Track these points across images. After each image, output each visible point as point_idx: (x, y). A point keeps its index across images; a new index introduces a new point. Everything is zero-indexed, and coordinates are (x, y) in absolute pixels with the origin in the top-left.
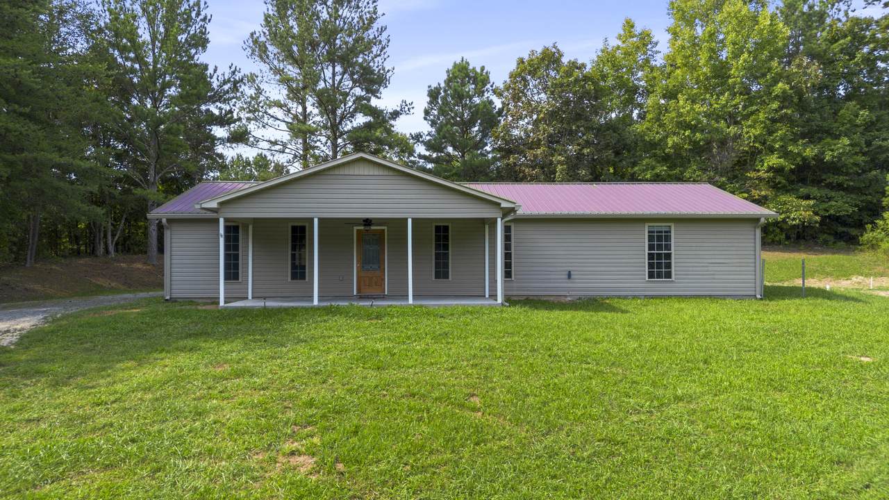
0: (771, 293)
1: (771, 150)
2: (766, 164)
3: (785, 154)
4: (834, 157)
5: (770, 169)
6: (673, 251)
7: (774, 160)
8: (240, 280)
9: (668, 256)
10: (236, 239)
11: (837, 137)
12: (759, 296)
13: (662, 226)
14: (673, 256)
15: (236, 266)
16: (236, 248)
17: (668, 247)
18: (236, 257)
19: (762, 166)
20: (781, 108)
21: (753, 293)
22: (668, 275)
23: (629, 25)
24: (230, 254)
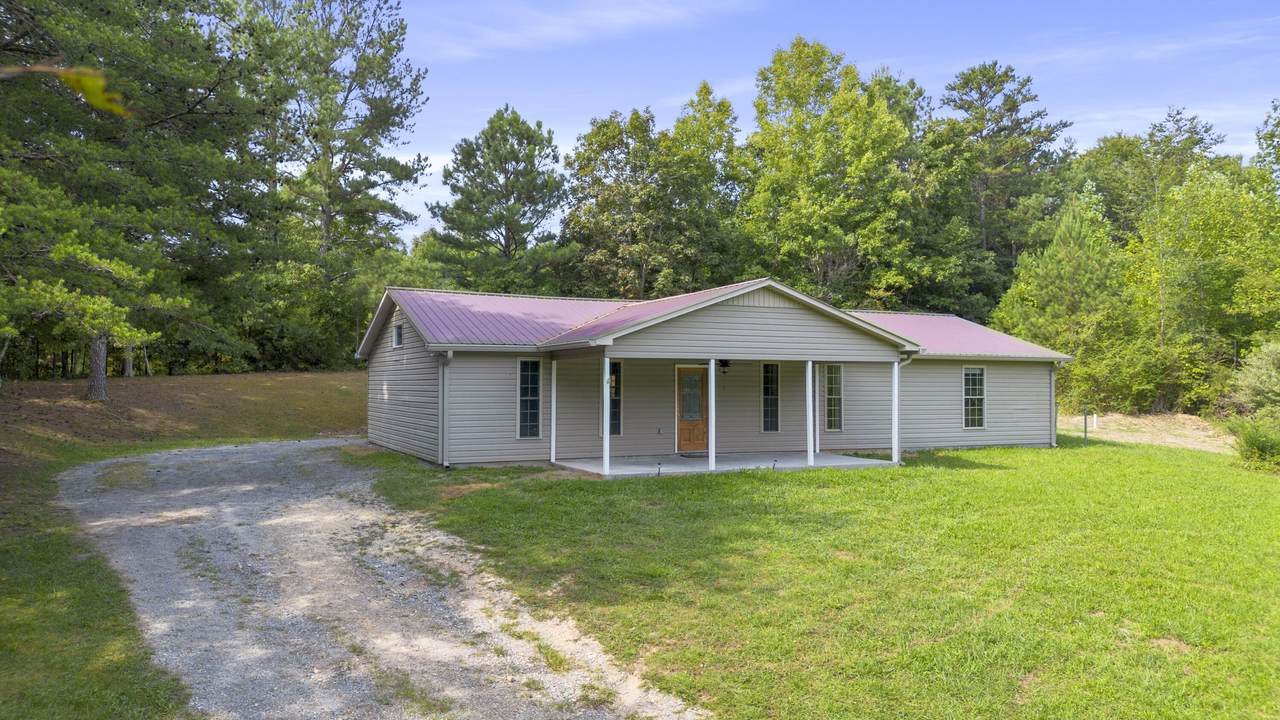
0: (1064, 442)
1: (888, 266)
2: (884, 282)
3: (902, 271)
4: (945, 277)
5: (889, 288)
6: (985, 396)
7: (892, 277)
8: (541, 436)
9: (981, 401)
10: (535, 380)
11: (946, 255)
12: (1054, 444)
13: (975, 369)
14: (985, 402)
15: (535, 417)
16: (535, 392)
17: (981, 393)
18: (535, 405)
19: (879, 282)
20: (899, 218)
21: (1048, 441)
22: (981, 425)
23: (706, 91)
24: (527, 401)
